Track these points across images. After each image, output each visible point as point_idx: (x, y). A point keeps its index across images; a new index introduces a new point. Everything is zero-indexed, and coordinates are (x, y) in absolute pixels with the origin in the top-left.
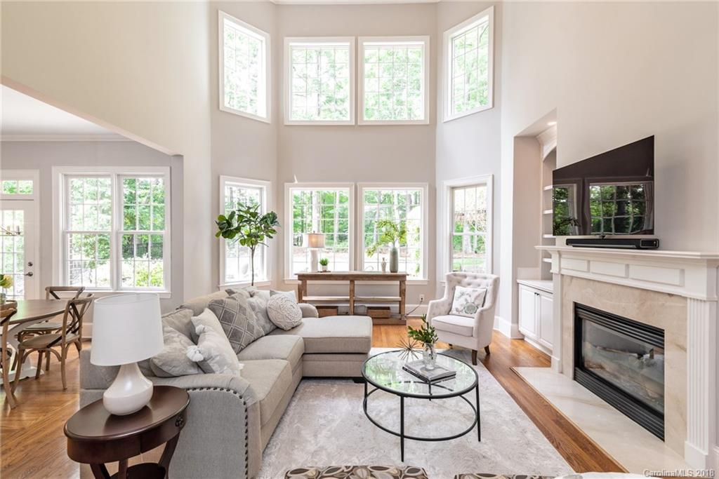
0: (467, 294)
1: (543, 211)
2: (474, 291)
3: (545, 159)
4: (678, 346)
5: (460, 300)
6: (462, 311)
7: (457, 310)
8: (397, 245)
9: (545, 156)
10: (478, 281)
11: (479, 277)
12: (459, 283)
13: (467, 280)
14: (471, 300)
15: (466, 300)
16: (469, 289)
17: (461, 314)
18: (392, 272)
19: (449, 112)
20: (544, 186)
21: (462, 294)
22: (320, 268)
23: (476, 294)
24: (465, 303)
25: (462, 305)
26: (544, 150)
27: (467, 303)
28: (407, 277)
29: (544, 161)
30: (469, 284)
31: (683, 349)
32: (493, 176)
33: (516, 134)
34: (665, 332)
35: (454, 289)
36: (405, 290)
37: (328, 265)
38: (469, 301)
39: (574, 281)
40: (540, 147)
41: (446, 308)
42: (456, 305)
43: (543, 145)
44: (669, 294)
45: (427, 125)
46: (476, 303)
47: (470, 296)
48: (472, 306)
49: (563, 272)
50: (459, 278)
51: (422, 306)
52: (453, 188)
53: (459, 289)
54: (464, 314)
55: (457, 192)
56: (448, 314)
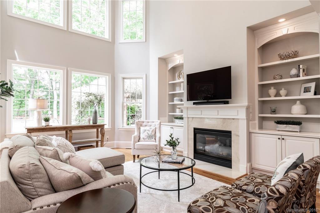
0: (148, 130)
1: (168, 92)
2: (150, 128)
3: (169, 70)
4: (236, 135)
5: (144, 134)
6: (146, 139)
7: (144, 139)
8: (97, 108)
9: (169, 68)
10: (149, 124)
11: (150, 122)
12: (141, 125)
13: (144, 124)
14: (150, 133)
15: (148, 133)
16: (147, 128)
17: (146, 140)
18: (93, 124)
19: (122, 38)
20: (169, 81)
21: (145, 131)
22: (44, 124)
23: (152, 130)
24: (147, 134)
25: (146, 136)
26: (169, 66)
27: (148, 134)
28: (105, 125)
29: (168, 71)
30: (146, 126)
31: (238, 136)
32: (146, 75)
33: (160, 57)
34: (232, 132)
35: (140, 129)
36: (104, 133)
37: (50, 121)
38: (149, 133)
39: (194, 119)
40: (166, 65)
41: (137, 139)
42: (142, 136)
43: (168, 64)
44: (233, 119)
45: (110, 42)
46: (152, 134)
47: (149, 131)
48: (151, 136)
49: (189, 116)
50: (141, 123)
51: (108, 142)
52: (124, 78)
53: (142, 129)
54: (147, 140)
55: (125, 80)
56: (139, 141)
